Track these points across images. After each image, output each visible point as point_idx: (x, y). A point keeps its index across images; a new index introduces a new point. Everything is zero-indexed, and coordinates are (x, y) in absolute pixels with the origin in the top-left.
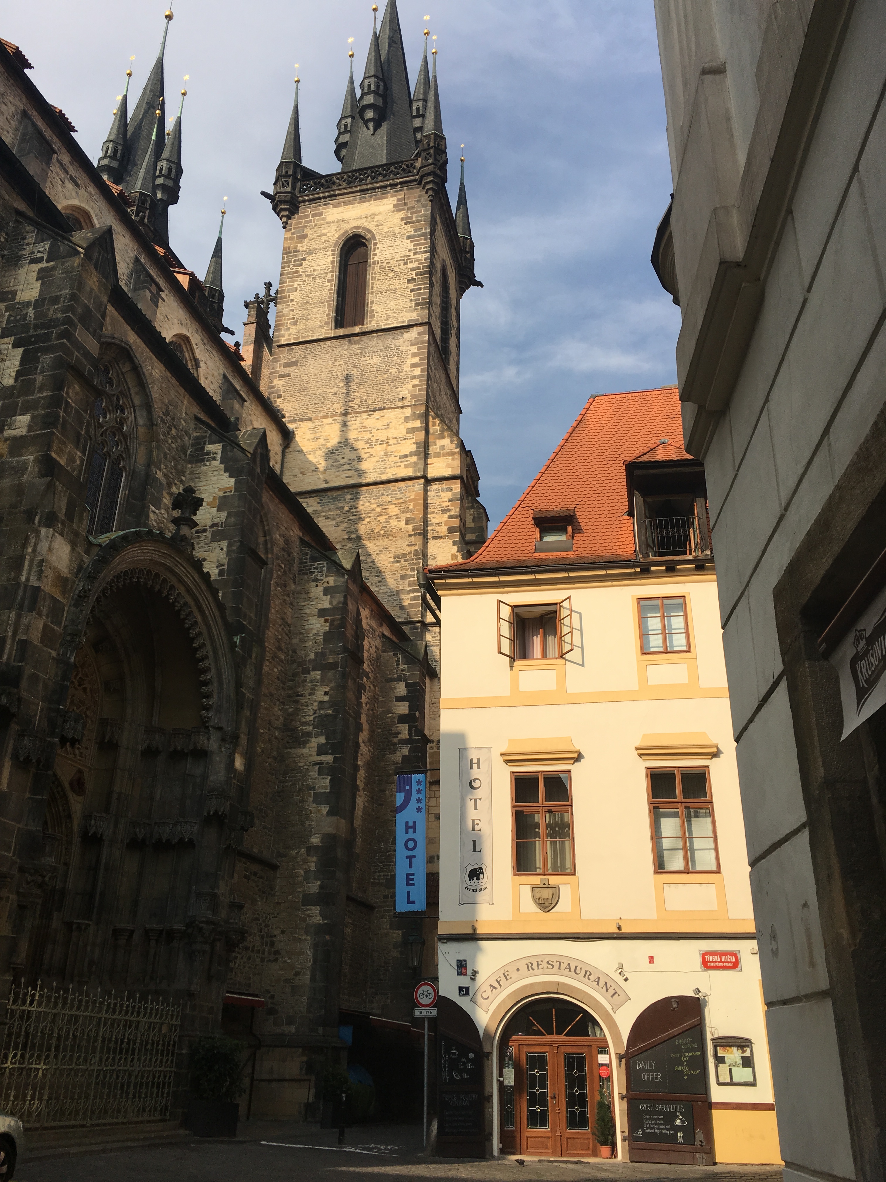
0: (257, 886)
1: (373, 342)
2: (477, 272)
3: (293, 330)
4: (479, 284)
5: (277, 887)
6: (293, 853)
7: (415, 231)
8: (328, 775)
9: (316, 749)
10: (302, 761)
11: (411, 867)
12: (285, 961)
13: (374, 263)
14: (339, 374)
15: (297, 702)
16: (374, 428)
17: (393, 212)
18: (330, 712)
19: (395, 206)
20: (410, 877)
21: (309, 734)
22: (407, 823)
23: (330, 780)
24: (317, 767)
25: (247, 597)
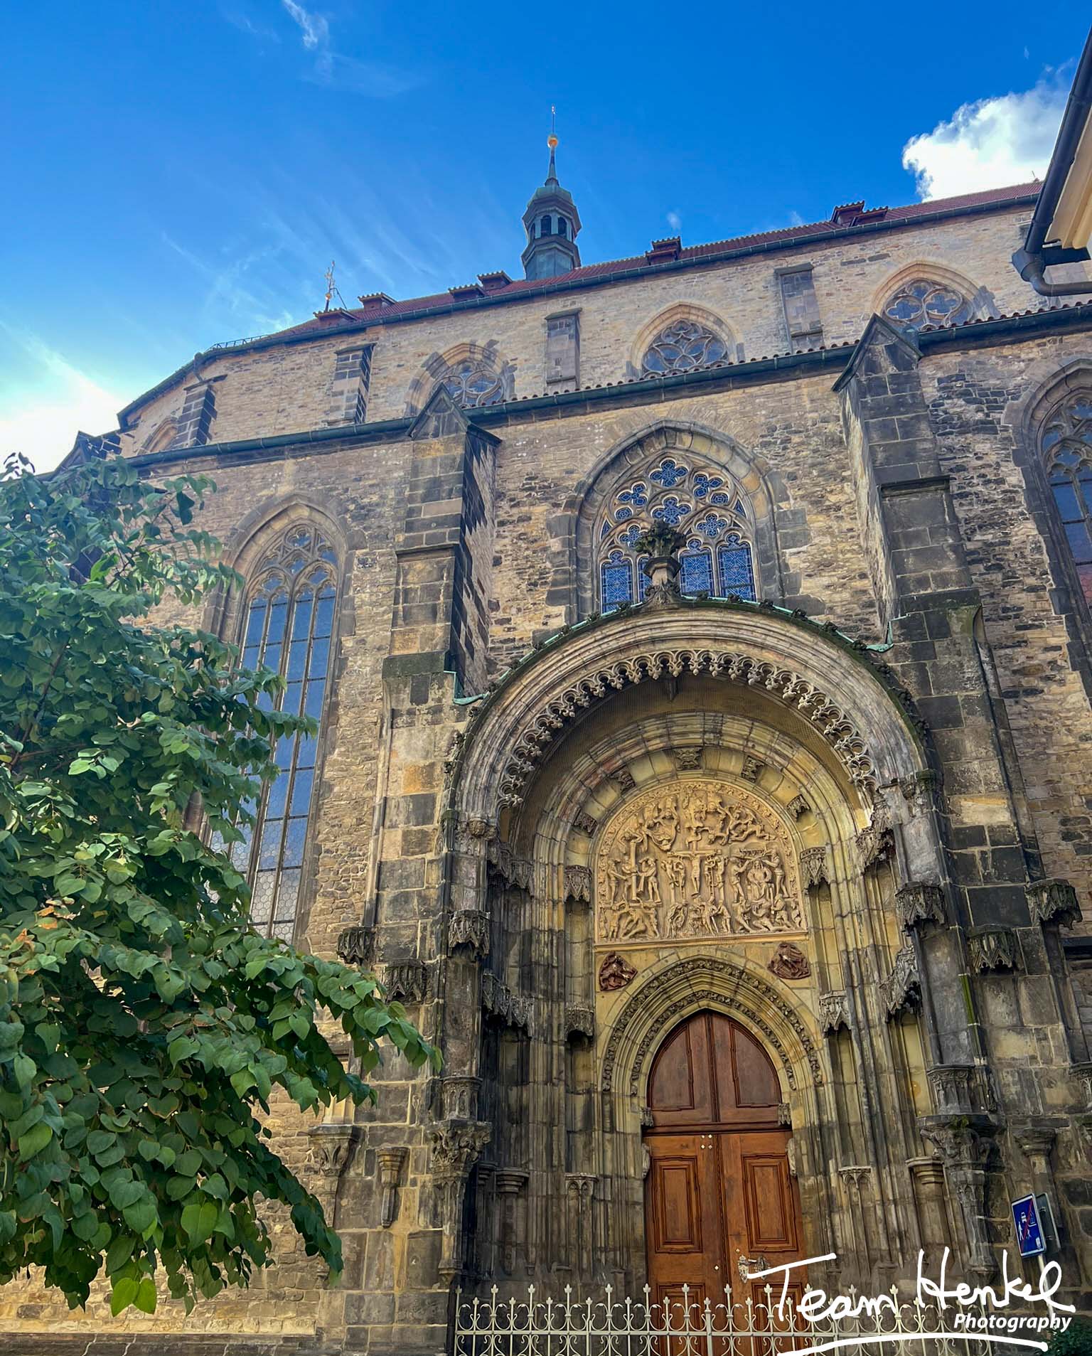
25: (917, 553)
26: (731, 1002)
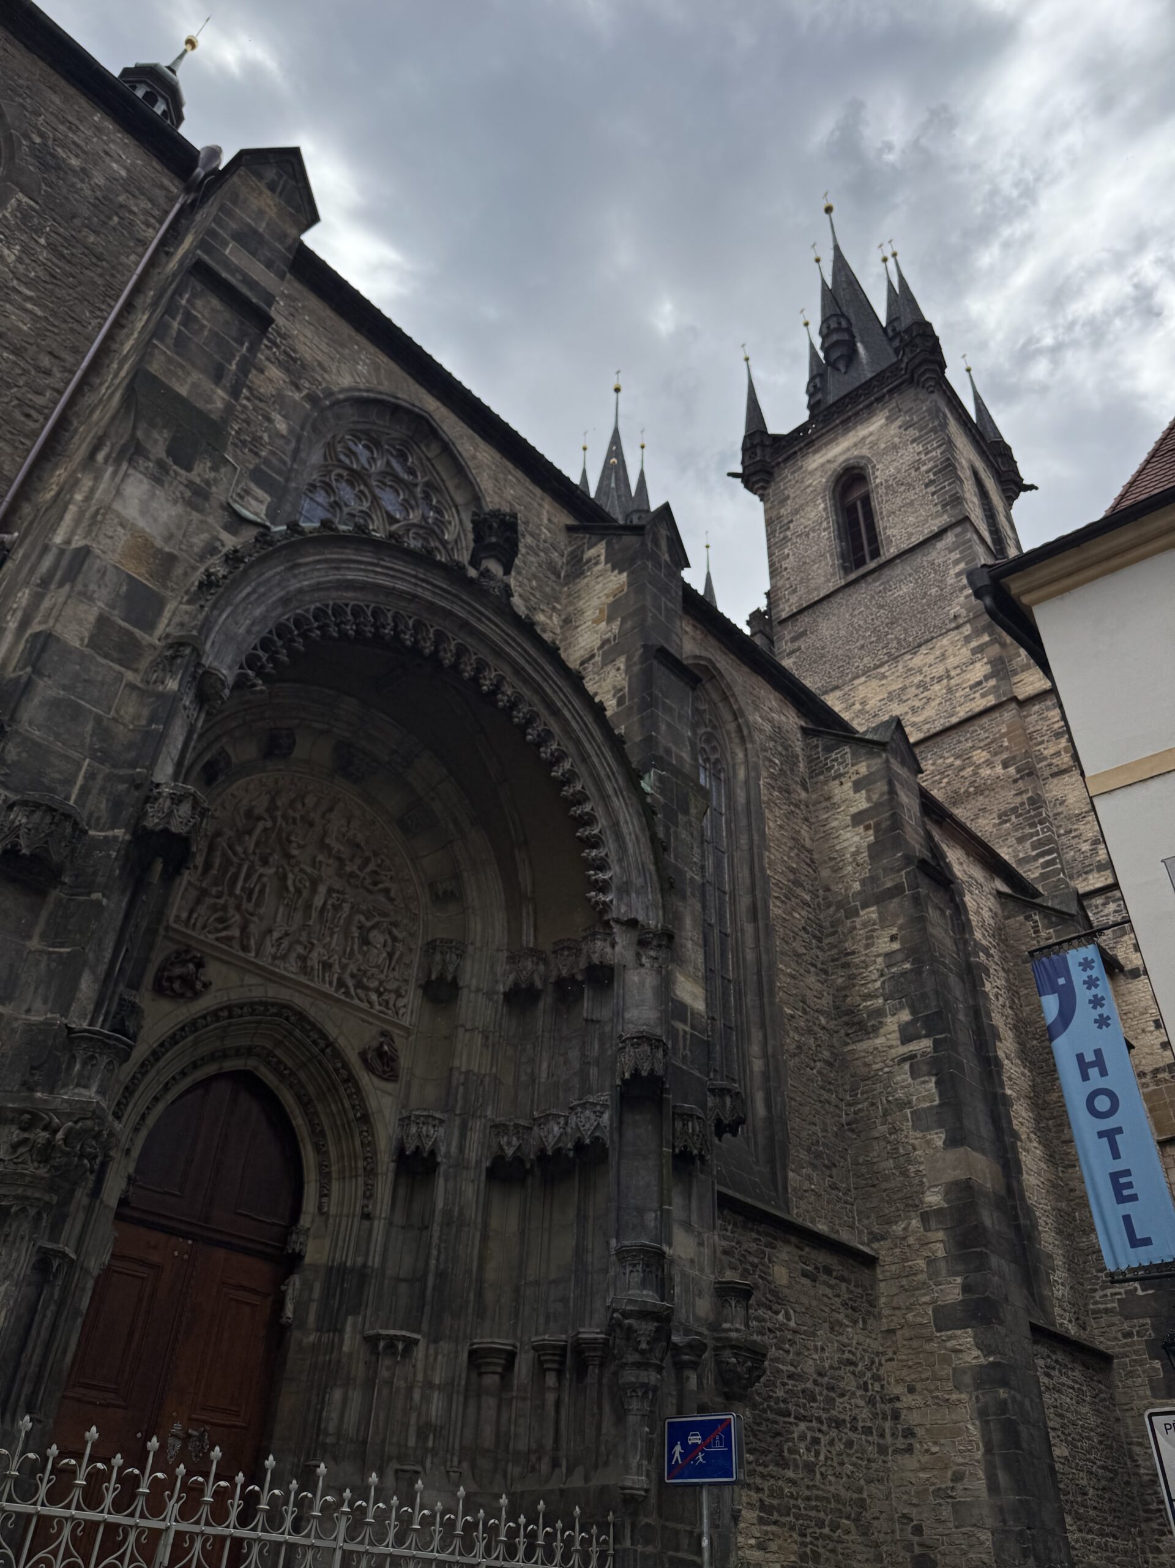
0: (838, 1296)
1: (898, 570)
2: (1022, 474)
3: (794, 599)
4: (1032, 487)
5: (883, 1300)
6: (898, 1229)
7: (920, 431)
8: (930, 1074)
9: (897, 1035)
10: (878, 1060)
11: (1116, 1155)
12: (927, 1451)
13: (877, 486)
14: (861, 623)
15: (846, 966)
16: (925, 665)
17: (887, 425)
18: (908, 966)
19: (887, 418)
20: (1122, 1180)
21: (879, 1013)
22: (1080, 1057)
23: (936, 1083)
24: (907, 1066)
25: (668, 725)
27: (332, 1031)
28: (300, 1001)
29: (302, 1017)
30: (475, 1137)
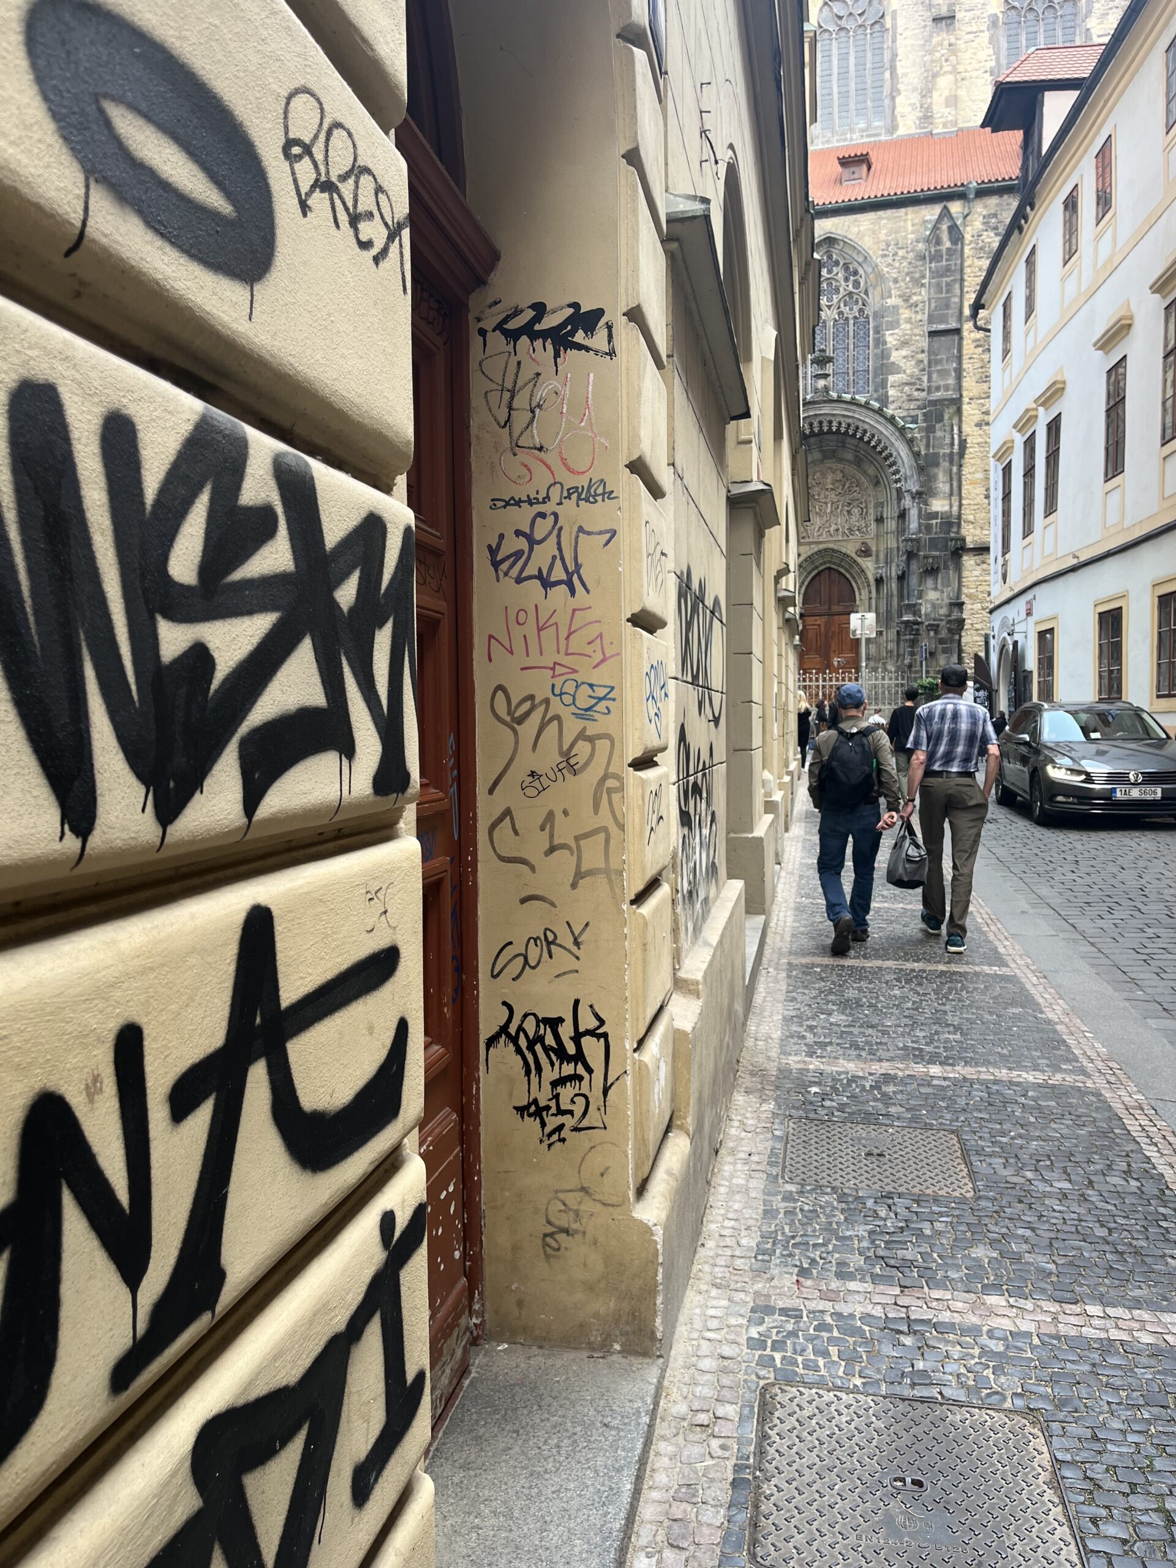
25: (939, 371)
26: (839, 565)
27: (844, 550)
28: (831, 546)
29: (833, 550)
30: (893, 569)
